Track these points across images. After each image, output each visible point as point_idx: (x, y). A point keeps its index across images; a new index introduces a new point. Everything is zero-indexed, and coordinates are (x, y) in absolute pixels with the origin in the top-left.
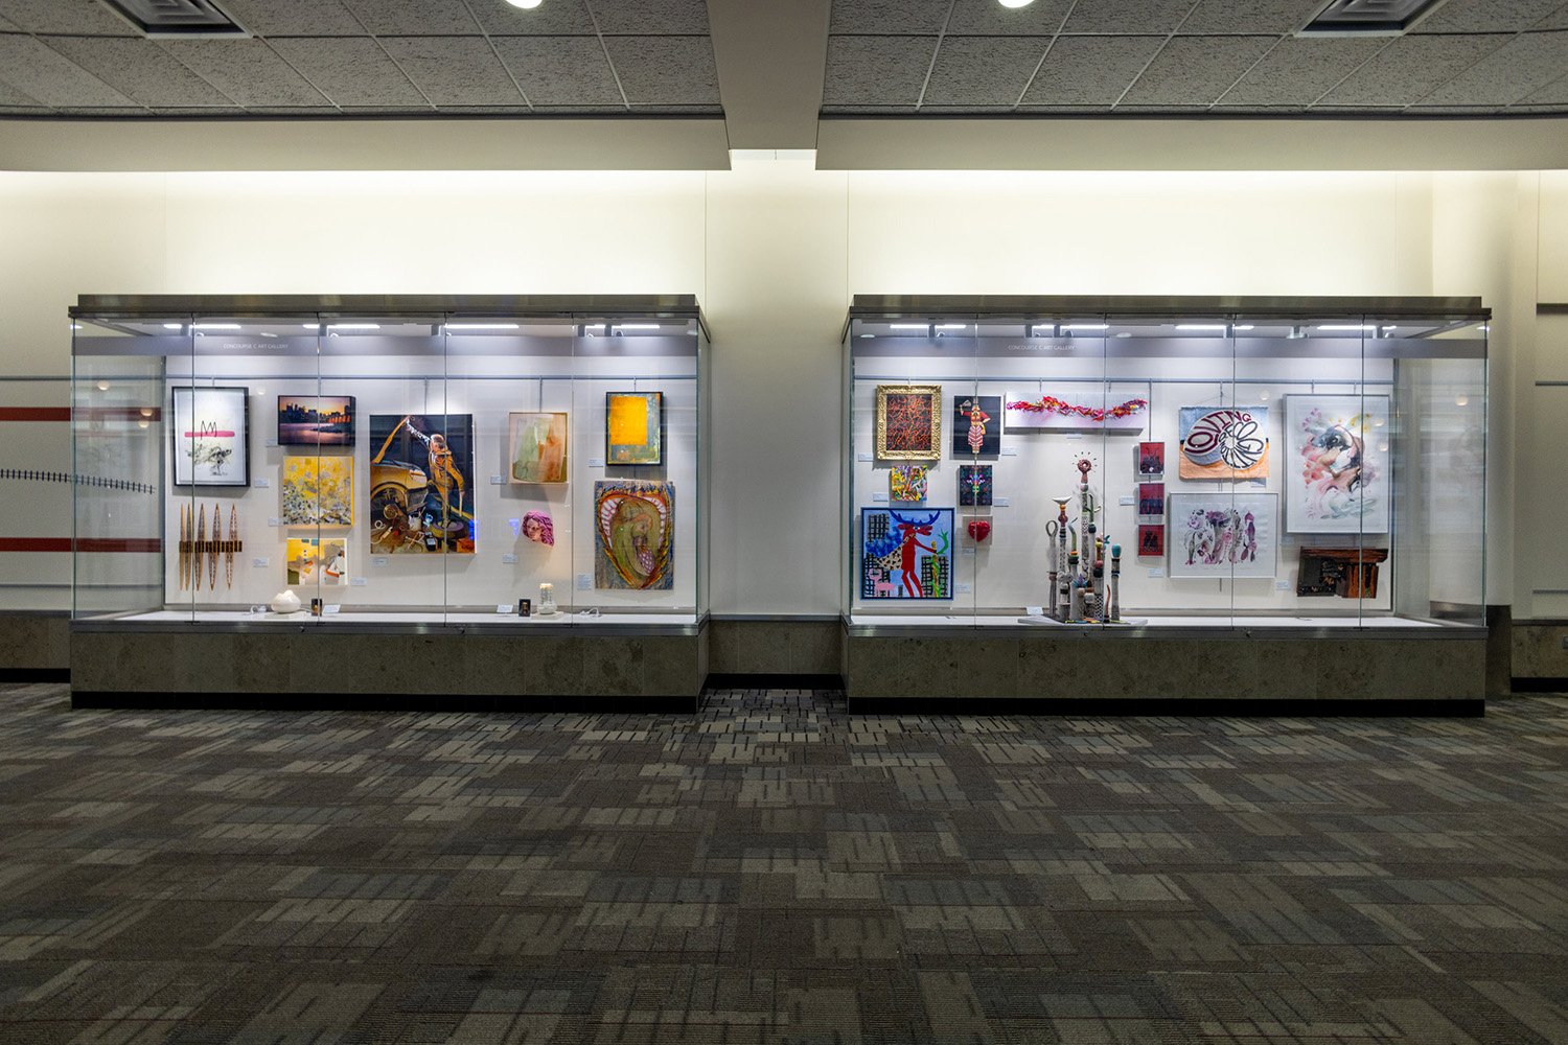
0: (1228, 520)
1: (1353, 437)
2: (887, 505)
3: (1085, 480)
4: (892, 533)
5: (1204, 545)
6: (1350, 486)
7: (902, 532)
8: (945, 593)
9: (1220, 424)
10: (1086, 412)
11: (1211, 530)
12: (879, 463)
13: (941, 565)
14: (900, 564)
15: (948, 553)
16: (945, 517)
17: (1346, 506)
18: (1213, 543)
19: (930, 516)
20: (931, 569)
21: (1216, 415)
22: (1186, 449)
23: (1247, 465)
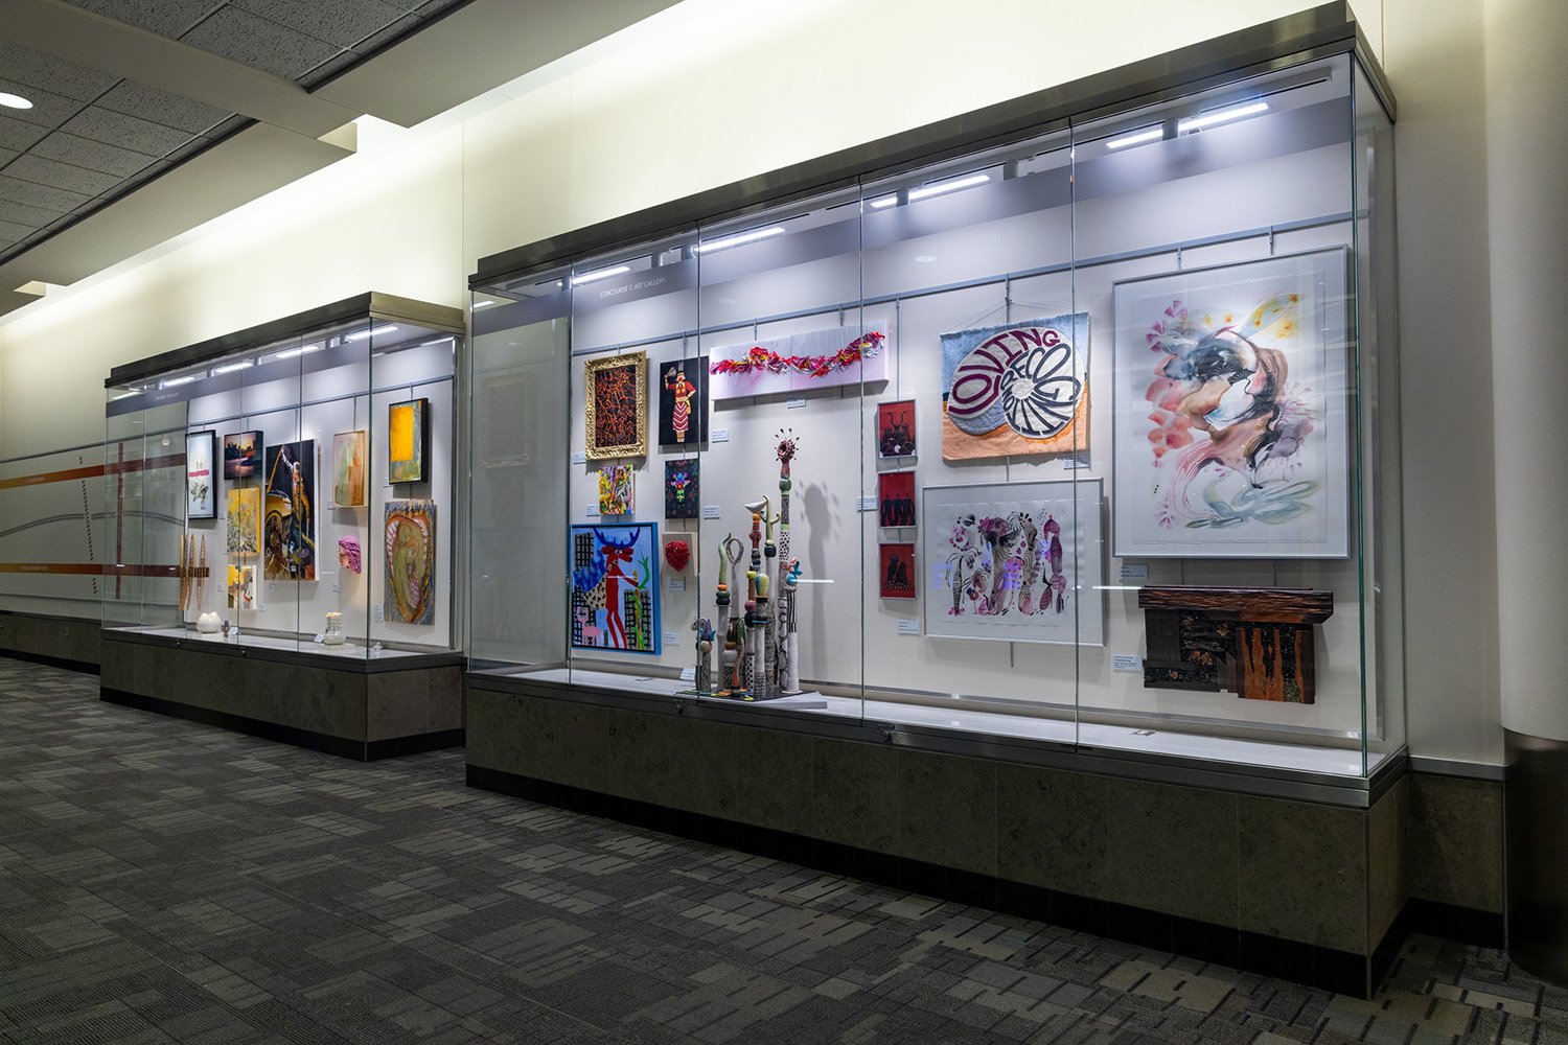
0: (1015, 533)
2: (597, 521)
3: (786, 473)
4: (596, 559)
5: (977, 580)
6: (1251, 456)
7: (605, 557)
8: (648, 645)
9: (1002, 357)
10: (803, 364)
11: (987, 552)
13: (643, 604)
14: (604, 601)
15: (649, 586)
16: (645, 533)
17: (1244, 499)
18: (992, 576)
19: (631, 534)
20: (634, 609)
21: (995, 341)
22: (951, 409)
23: (1052, 428)
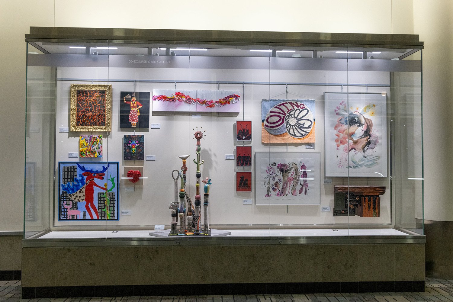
0: (291, 169)
1: (365, 119)
2: (77, 160)
3: (198, 145)
4: (79, 178)
5: (276, 184)
6: (363, 148)
7: (85, 177)
8: (113, 216)
9: (286, 110)
10: (203, 102)
11: (280, 175)
12: (72, 134)
13: (110, 198)
14: (84, 198)
15: (115, 190)
16: (113, 167)
17: (362, 160)
18: (282, 183)
19: (104, 167)
20: (104, 201)
21: (283, 104)
22: (266, 125)
23: (302, 135)
